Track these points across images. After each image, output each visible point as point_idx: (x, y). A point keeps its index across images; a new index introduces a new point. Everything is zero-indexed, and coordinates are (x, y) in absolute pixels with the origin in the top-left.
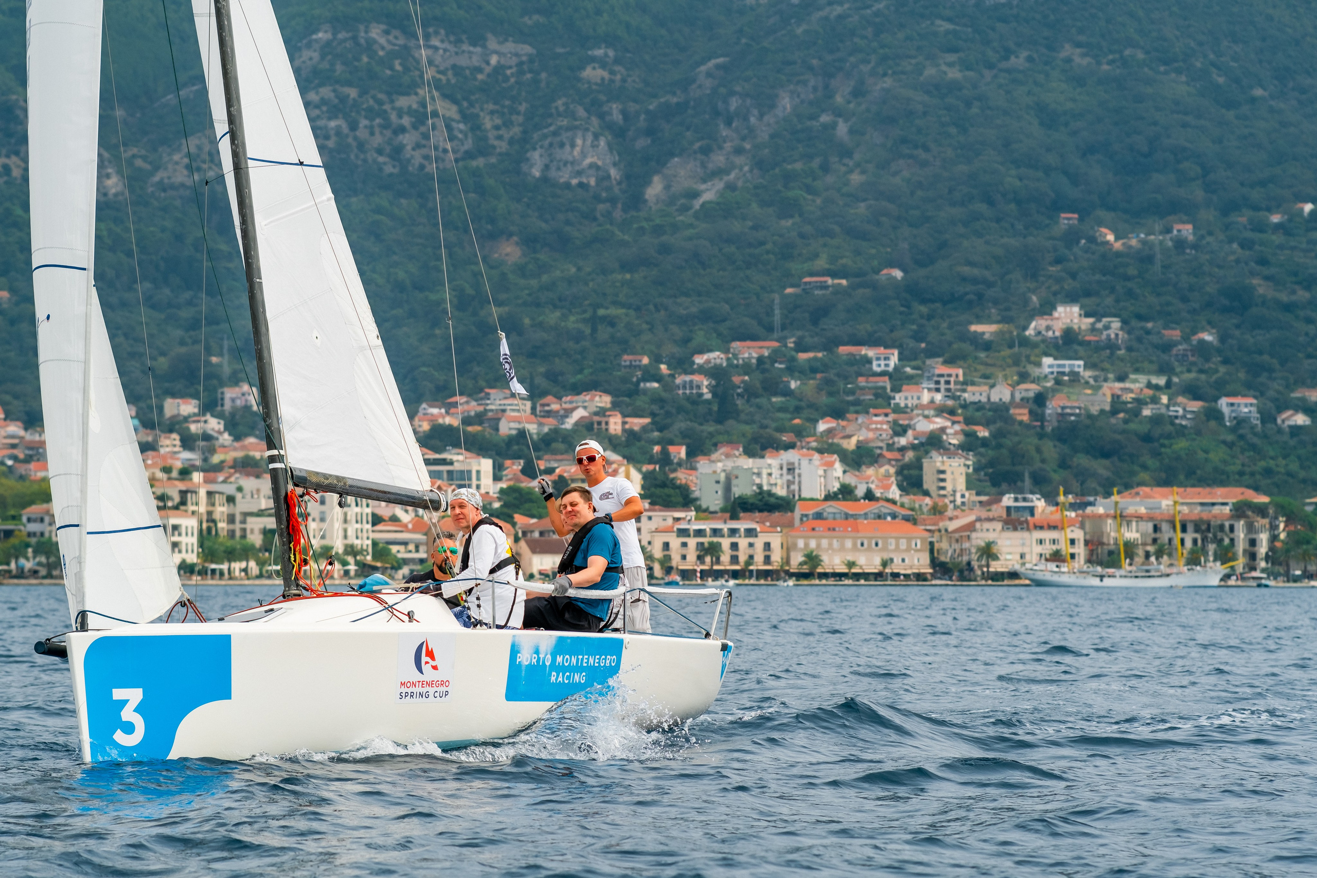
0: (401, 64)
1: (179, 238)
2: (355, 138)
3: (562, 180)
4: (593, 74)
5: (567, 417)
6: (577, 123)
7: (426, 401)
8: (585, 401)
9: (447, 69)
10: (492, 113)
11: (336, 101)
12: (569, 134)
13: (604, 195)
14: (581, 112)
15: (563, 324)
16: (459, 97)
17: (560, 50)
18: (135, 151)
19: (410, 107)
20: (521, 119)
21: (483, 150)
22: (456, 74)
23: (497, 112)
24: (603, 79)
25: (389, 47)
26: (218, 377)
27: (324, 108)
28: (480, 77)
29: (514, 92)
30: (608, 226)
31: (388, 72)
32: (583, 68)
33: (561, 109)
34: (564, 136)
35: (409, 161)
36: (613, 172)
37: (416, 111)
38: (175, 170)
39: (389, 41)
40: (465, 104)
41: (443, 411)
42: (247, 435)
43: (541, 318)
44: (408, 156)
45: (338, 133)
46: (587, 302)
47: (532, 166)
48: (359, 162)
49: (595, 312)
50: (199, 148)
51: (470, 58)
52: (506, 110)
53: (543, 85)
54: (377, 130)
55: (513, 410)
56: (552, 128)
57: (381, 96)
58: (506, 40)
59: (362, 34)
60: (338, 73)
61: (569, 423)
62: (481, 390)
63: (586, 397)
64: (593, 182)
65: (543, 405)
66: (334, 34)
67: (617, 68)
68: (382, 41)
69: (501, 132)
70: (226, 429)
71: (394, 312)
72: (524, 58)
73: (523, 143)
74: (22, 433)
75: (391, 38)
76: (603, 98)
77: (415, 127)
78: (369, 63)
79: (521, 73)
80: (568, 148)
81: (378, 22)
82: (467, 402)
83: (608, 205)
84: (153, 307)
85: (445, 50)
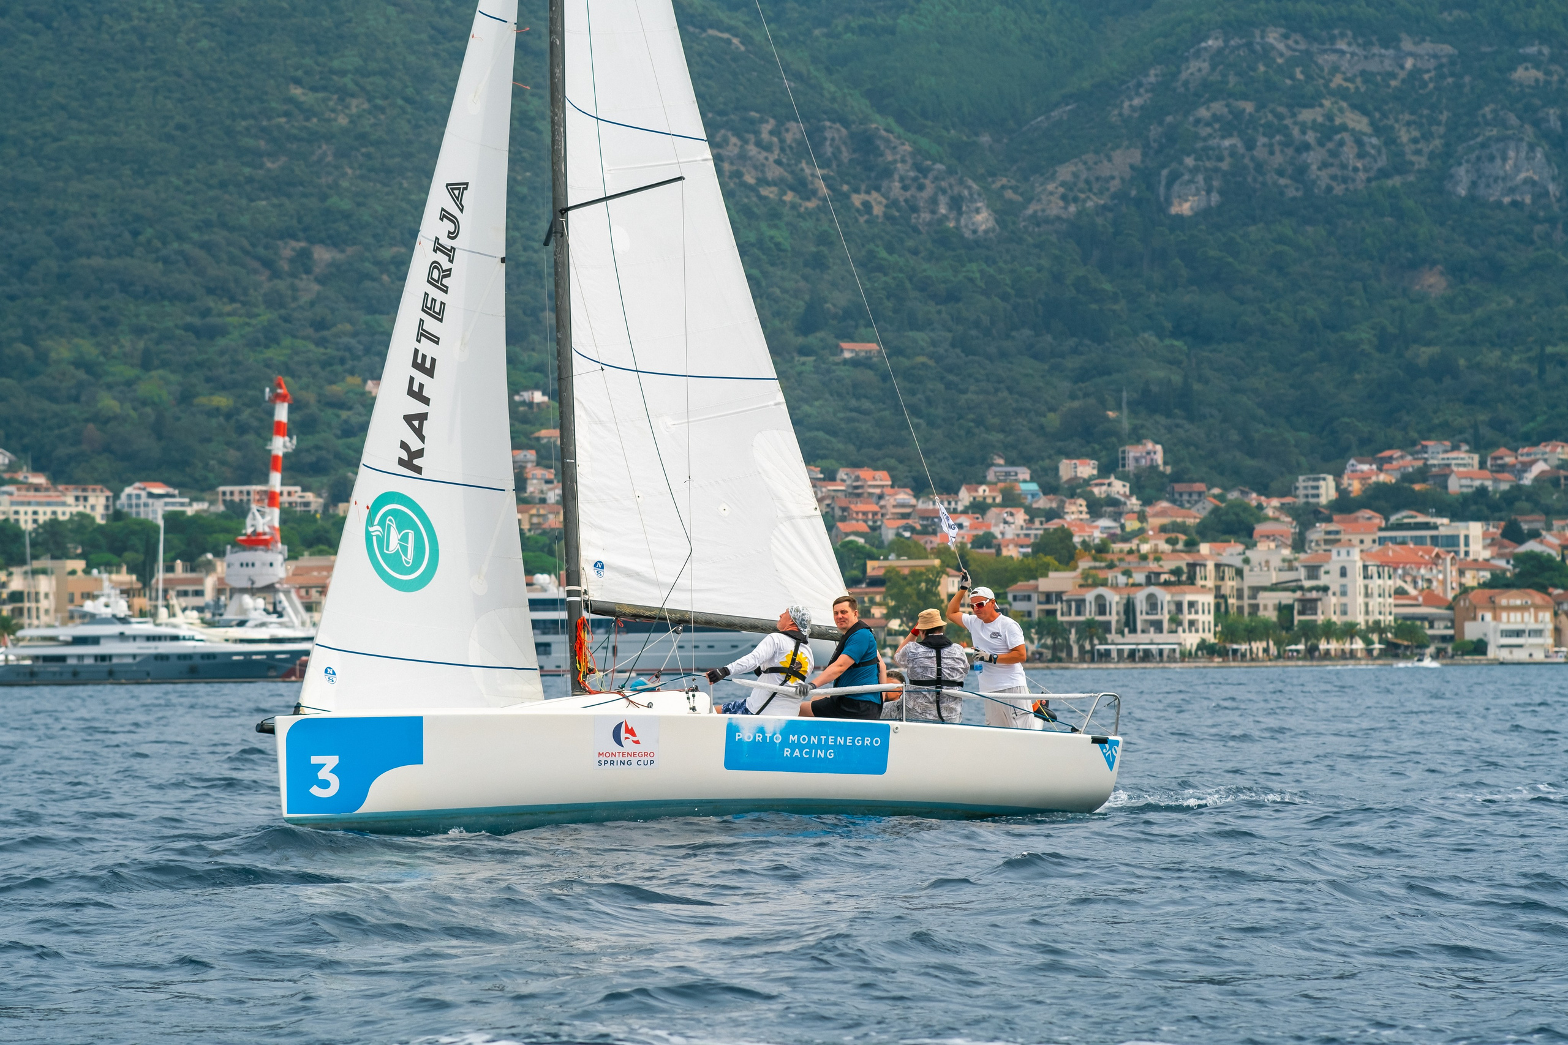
0: (1302, 72)
1: (1058, 278)
2: (1253, 158)
3: (1492, 199)
4: (1524, 74)
5: (1525, 471)
6: (1510, 132)
7: (1353, 456)
8: (1544, 453)
9: (1355, 76)
10: (1408, 124)
11: (1230, 117)
12: (1501, 145)
13: (1542, 214)
14: (1513, 119)
15: (1505, 364)
16: (1370, 107)
17: (1485, 49)
18: (1004, 181)
19: (1314, 121)
20: (1442, 130)
21: (1399, 167)
22: (1366, 81)
23: (1414, 122)
24: (1537, 80)
25: (1288, 53)
26: (1116, 433)
27: (1217, 126)
28: (1393, 83)
29: (1434, 99)
30: (1549, 251)
31: (1288, 82)
32: (1513, 69)
33: (1489, 116)
34: (1494, 148)
35: (1314, 182)
36: (1552, 187)
37: (1322, 125)
38: (1050, 202)
39: (1288, 47)
40: (1377, 115)
41: (1374, 467)
42: (1158, 499)
43: (1478, 358)
44: (1313, 177)
45: (1233, 153)
46: (1531, 339)
47: (1457, 183)
48: (1258, 186)
49: (1543, 350)
50: (1075, 175)
51: (1382, 62)
52: (1424, 120)
53: (1467, 90)
54: (1277, 148)
55: (1459, 465)
56: (1479, 139)
57: (1281, 110)
58: (1424, 40)
59: (1258, 40)
60: (1231, 85)
61: (1528, 479)
62: (1414, 443)
63: (1545, 448)
64: (1528, 200)
65: (1495, 459)
66: (1226, 41)
67: (1554, 67)
68: (1281, 46)
69: (1419, 146)
70: (1132, 493)
71: (1304, 355)
72: (1444, 60)
73: (1447, 156)
74: (913, 501)
75: (1291, 42)
76: (1537, 102)
77: (1321, 144)
78: (1266, 72)
79: (1441, 77)
80: (1498, 161)
81: (1275, 26)
82: (1402, 457)
83: (1547, 225)
84: (1035, 357)
85: (1353, 54)
